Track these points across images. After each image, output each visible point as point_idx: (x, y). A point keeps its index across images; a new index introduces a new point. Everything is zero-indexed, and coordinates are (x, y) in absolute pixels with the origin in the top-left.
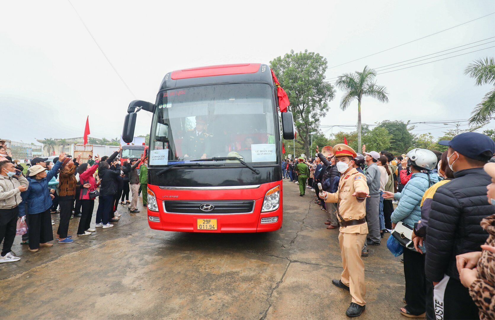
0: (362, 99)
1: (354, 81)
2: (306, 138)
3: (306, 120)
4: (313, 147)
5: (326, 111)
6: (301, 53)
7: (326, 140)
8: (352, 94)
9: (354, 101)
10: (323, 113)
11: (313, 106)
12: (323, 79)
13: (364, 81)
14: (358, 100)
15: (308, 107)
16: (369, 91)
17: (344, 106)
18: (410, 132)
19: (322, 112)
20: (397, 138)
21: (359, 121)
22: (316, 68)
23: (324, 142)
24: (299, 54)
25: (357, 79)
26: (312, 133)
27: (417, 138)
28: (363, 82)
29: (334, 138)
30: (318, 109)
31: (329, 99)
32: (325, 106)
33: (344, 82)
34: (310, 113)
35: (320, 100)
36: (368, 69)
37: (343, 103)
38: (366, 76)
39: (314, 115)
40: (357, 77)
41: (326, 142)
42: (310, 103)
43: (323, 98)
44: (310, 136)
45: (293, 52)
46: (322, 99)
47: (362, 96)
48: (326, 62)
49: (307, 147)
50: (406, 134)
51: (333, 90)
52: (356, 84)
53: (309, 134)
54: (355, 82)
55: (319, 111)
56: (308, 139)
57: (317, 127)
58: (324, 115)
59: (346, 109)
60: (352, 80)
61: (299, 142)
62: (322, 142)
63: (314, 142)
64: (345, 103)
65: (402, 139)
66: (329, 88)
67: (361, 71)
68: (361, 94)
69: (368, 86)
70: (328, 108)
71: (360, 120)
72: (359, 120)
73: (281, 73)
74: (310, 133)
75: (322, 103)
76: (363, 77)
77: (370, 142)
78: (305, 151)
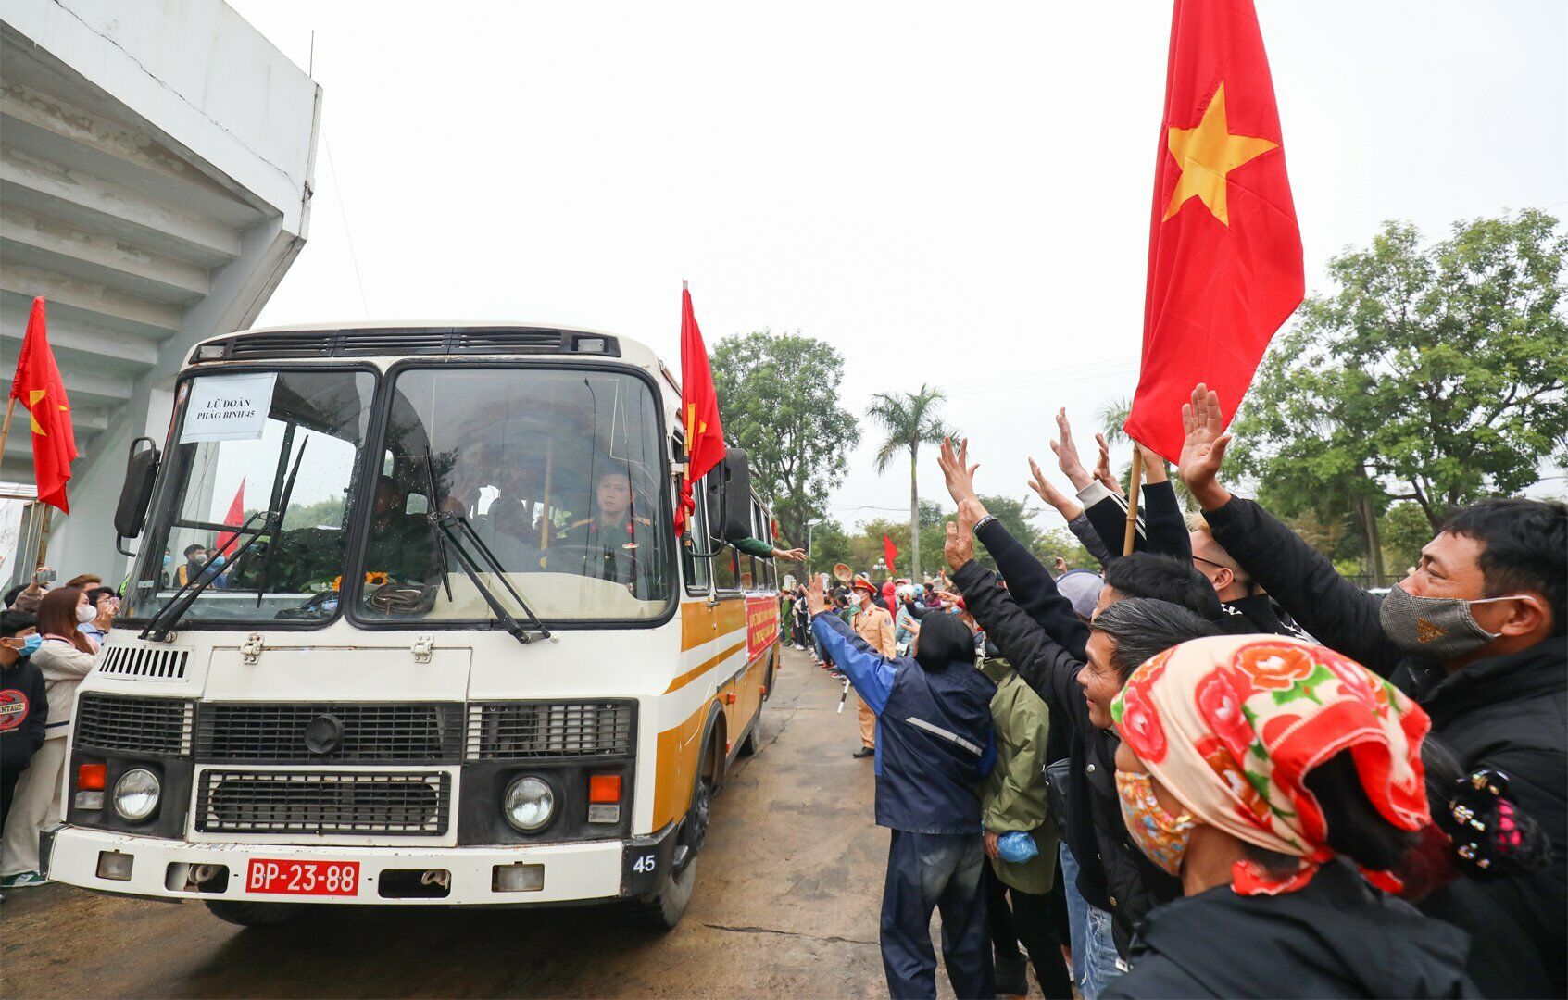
0: (918, 450)
1: (901, 410)
2: (797, 535)
3: (797, 492)
4: (812, 558)
5: (843, 475)
6: (786, 338)
7: (845, 541)
8: (897, 440)
9: (903, 452)
10: (836, 479)
11: (815, 461)
12: (836, 399)
13: (921, 412)
14: (910, 454)
15: (801, 464)
16: (932, 436)
17: (882, 466)
18: (1027, 522)
19: (834, 478)
22: (820, 374)
23: (839, 545)
24: (782, 338)
25: (908, 406)
26: (810, 522)
27: (1042, 539)
28: (920, 414)
29: (863, 533)
30: (824, 470)
31: (849, 445)
32: (841, 463)
33: (881, 410)
34: (807, 479)
35: (830, 448)
36: (929, 391)
37: (879, 458)
38: (926, 401)
39: (816, 485)
40: (908, 402)
41: (844, 544)
42: (809, 453)
43: (836, 443)
44: (806, 528)
45: (768, 333)
46: (835, 446)
47: (917, 445)
48: (843, 360)
50: (1019, 529)
51: (857, 427)
52: (906, 416)
53: (804, 524)
54: (903, 412)
55: (827, 474)
56: (802, 537)
57: (824, 508)
58: (838, 483)
59: (885, 473)
60: (897, 406)
62: (835, 545)
63: (817, 542)
64: (884, 456)
66: (849, 421)
67: (917, 393)
68: (915, 442)
69: (930, 423)
70: (846, 468)
71: (914, 498)
73: (740, 378)
74: (806, 522)
75: (835, 453)
76: (920, 405)
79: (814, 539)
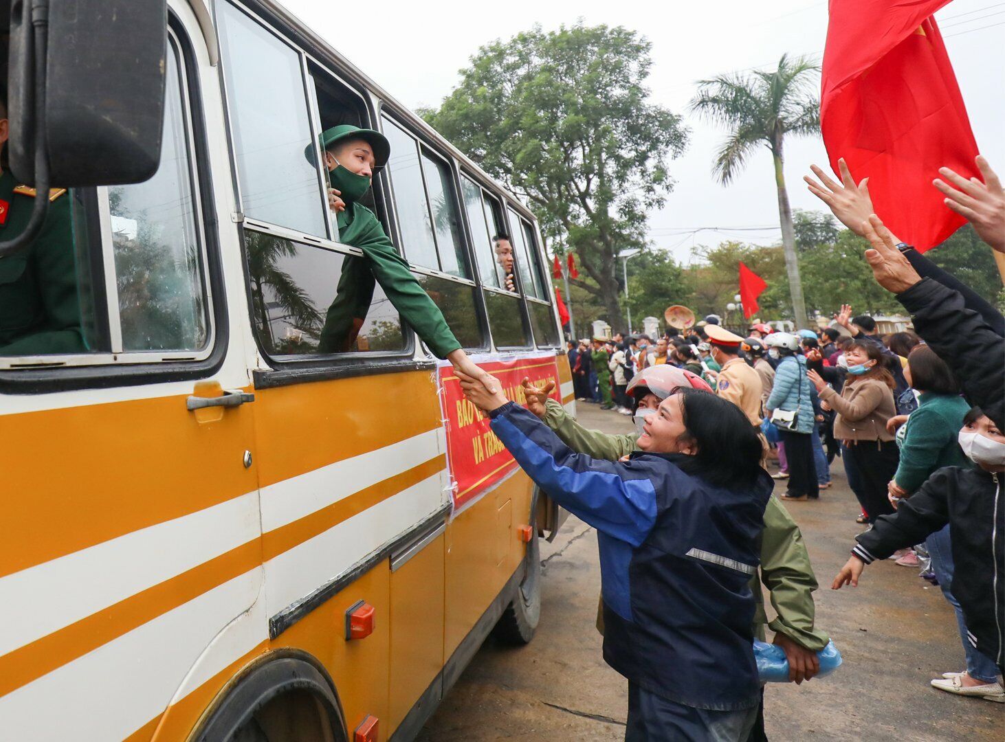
0: (784, 146)
1: (748, 96)
2: (605, 271)
3: (599, 217)
4: (631, 298)
5: (665, 191)
6: (564, 32)
7: (678, 274)
8: (747, 136)
11: (622, 178)
12: (644, 96)
13: (783, 94)
14: (771, 153)
15: (603, 183)
16: (805, 123)
17: (727, 174)
19: (653, 196)
20: (951, 256)
21: (783, 216)
22: (617, 68)
23: (670, 280)
24: (558, 33)
25: (759, 89)
26: (623, 253)
28: (781, 96)
29: (705, 262)
30: (637, 187)
31: (671, 151)
32: (660, 175)
33: (714, 100)
34: (612, 200)
35: (642, 158)
37: (721, 164)
38: (789, 78)
39: (626, 207)
40: (758, 83)
41: (677, 279)
43: (650, 150)
44: (618, 261)
45: (539, 30)
46: (649, 154)
47: (782, 139)
48: (648, 44)
49: (611, 300)
51: (680, 127)
52: (758, 102)
53: (615, 256)
54: (753, 98)
55: (642, 192)
56: (613, 274)
57: (641, 234)
58: (660, 202)
59: (732, 183)
60: (741, 91)
61: (582, 285)
62: (663, 280)
63: (634, 278)
64: (728, 161)
65: (974, 258)
66: (667, 121)
67: (773, 69)
68: (777, 135)
69: (800, 107)
70: (669, 181)
72: (782, 210)
73: (508, 89)
74: (617, 253)
75: (650, 164)
76: (780, 84)
77: (838, 277)
78: (602, 311)
79: (630, 274)
